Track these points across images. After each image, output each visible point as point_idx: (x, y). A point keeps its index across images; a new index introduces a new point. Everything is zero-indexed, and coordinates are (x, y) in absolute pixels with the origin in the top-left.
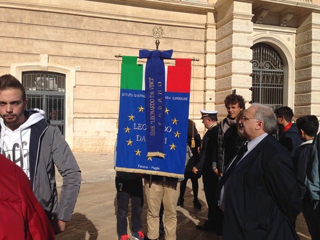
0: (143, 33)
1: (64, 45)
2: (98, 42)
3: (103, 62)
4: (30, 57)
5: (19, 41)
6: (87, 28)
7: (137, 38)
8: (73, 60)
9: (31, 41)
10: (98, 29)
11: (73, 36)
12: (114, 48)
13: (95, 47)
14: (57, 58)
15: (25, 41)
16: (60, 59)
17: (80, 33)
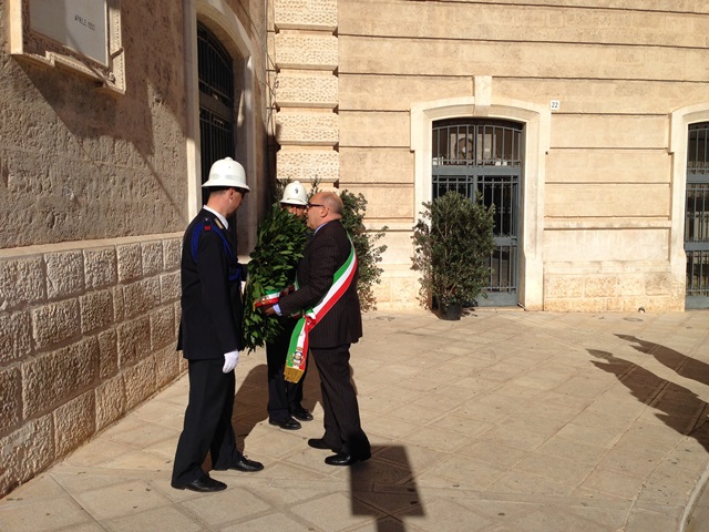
1: (526, 50)
2: (603, 36)
3: (613, 86)
4: (451, 83)
5: (428, 45)
7: (691, 21)
8: (543, 85)
9: (453, 45)
11: (545, 25)
12: (639, 52)
13: (596, 50)
14: (508, 82)
15: (441, 45)
16: (515, 85)
17: (561, 17)
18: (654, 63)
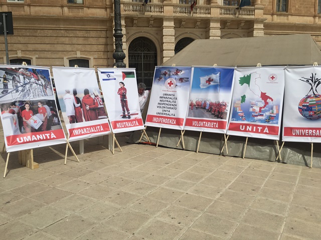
0: (71, 35)
1: (29, 45)
2: (46, 42)
3: (50, 52)
4: (13, 52)
6: (40, 35)
7: (67, 38)
8: (34, 52)
9: (12, 44)
10: (46, 35)
11: (33, 40)
12: (55, 45)
13: (45, 45)
14: (25, 52)
15: (9, 45)
16: (27, 52)
17: (37, 38)
18: (59, 47)
